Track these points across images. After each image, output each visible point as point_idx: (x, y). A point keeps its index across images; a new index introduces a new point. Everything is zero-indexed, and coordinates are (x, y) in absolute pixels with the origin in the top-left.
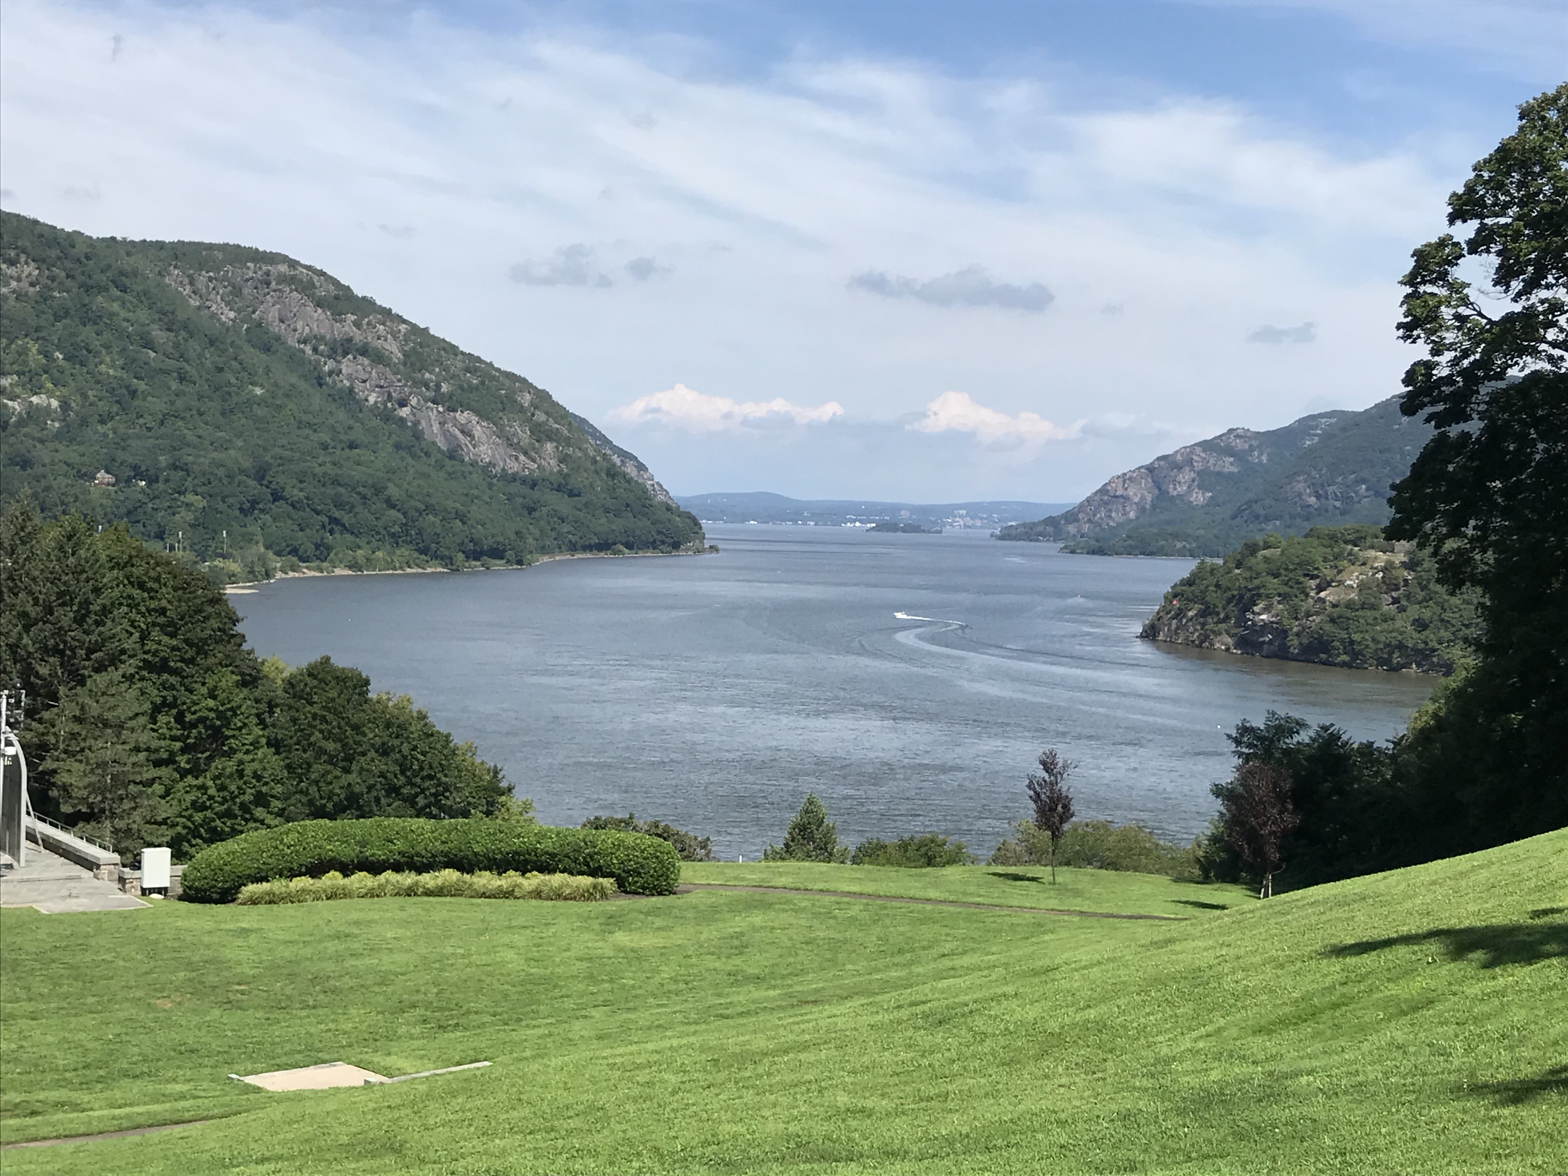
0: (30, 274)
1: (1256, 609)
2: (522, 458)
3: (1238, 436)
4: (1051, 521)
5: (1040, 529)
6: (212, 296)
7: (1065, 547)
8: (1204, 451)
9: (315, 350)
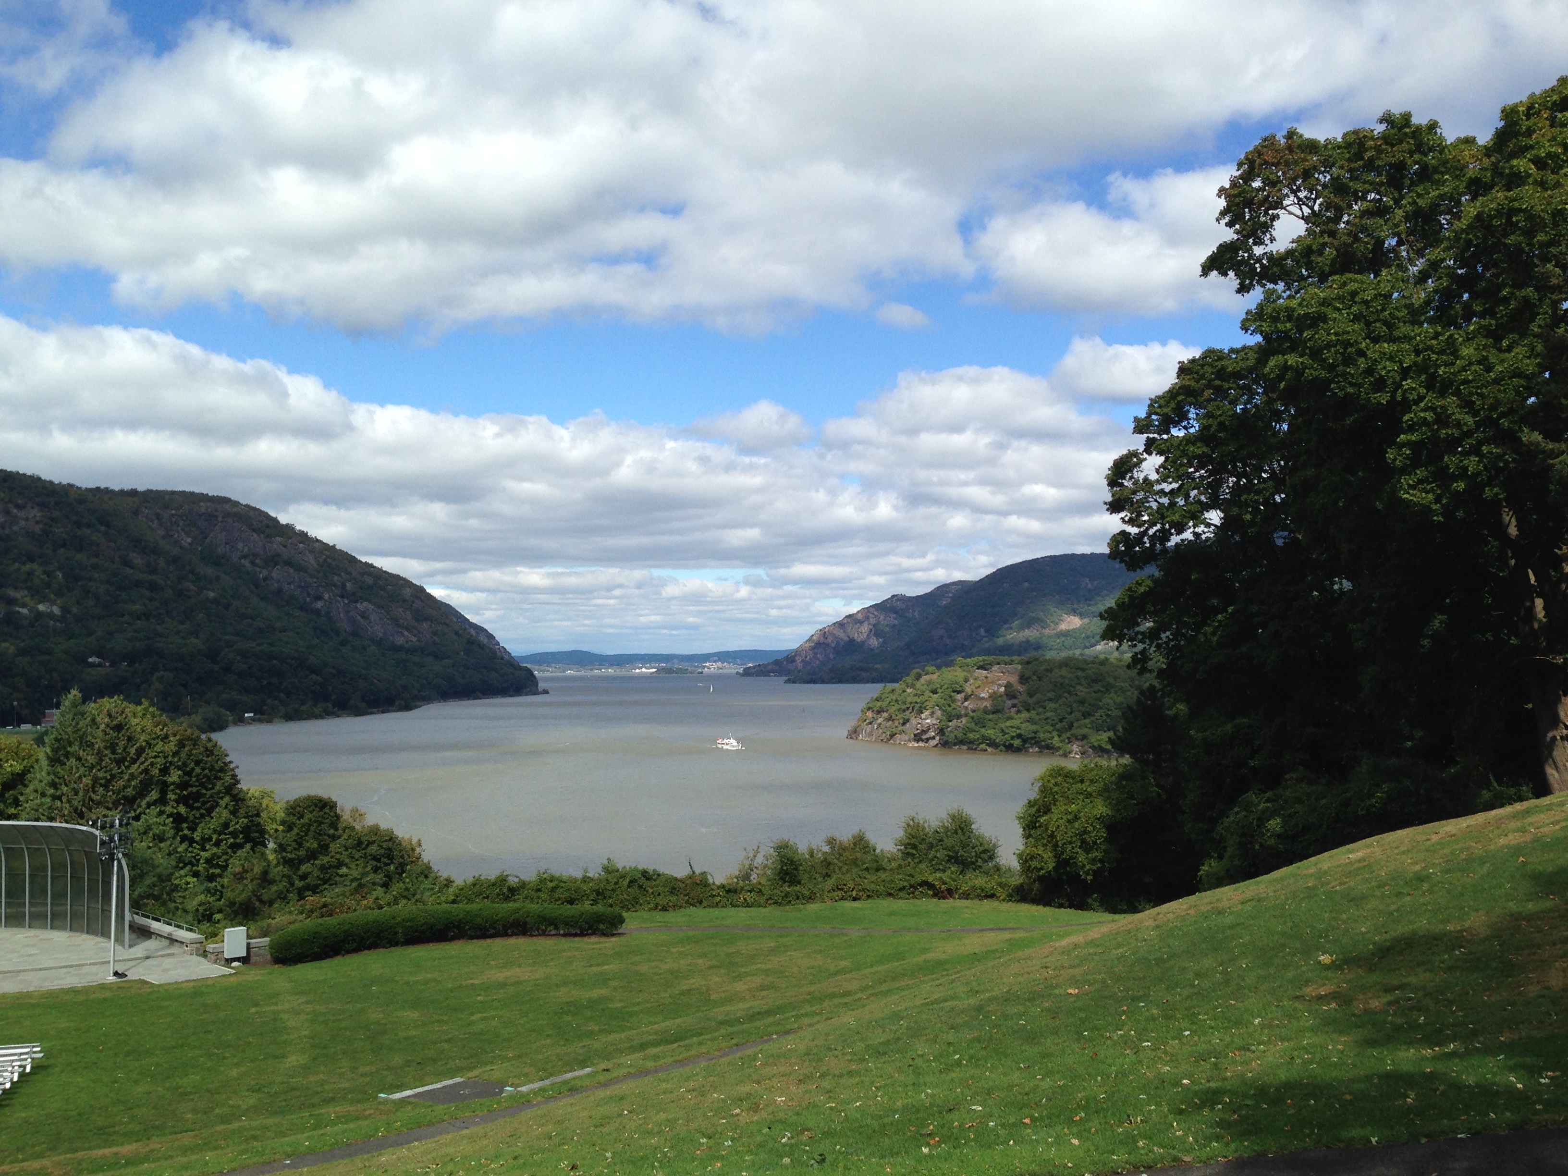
0: (35, 516)
1: (923, 716)
2: (406, 633)
3: (898, 600)
4: (777, 662)
5: (770, 667)
6: (175, 527)
7: (789, 680)
8: (877, 610)
9: (253, 563)
